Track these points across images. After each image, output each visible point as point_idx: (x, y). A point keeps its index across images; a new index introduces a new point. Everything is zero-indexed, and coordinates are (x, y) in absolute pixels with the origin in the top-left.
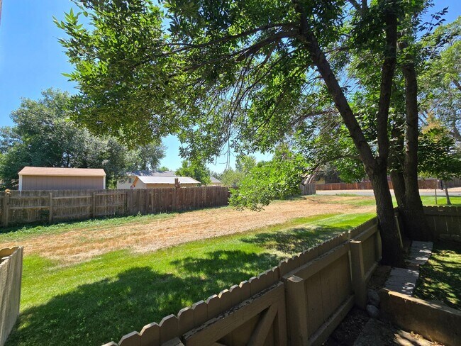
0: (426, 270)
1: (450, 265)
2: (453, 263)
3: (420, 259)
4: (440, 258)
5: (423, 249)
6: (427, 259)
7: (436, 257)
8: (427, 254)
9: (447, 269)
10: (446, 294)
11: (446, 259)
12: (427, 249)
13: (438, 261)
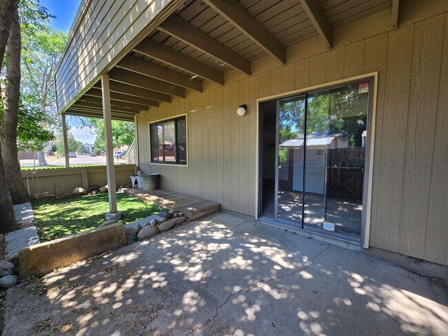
0: (40, 224)
1: (52, 214)
2: (53, 212)
3: (26, 218)
4: (42, 212)
5: (24, 210)
6: (33, 216)
7: (38, 212)
8: (29, 212)
9: (52, 217)
10: (63, 231)
11: (46, 211)
12: (28, 208)
13: (42, 214)
